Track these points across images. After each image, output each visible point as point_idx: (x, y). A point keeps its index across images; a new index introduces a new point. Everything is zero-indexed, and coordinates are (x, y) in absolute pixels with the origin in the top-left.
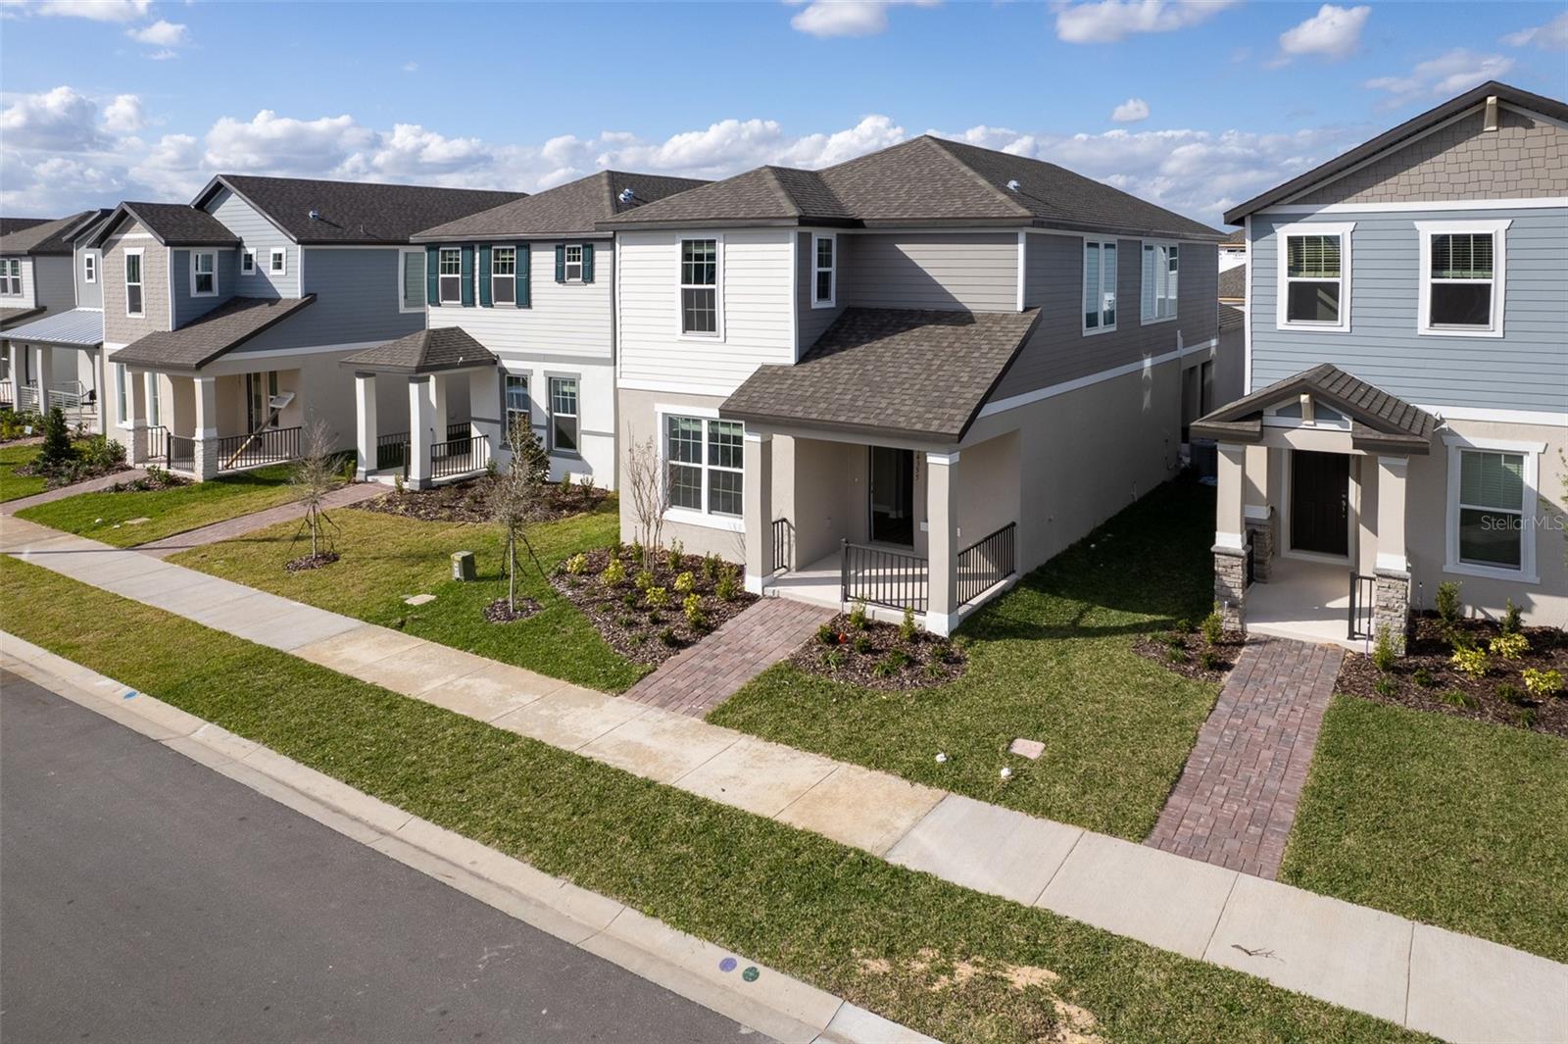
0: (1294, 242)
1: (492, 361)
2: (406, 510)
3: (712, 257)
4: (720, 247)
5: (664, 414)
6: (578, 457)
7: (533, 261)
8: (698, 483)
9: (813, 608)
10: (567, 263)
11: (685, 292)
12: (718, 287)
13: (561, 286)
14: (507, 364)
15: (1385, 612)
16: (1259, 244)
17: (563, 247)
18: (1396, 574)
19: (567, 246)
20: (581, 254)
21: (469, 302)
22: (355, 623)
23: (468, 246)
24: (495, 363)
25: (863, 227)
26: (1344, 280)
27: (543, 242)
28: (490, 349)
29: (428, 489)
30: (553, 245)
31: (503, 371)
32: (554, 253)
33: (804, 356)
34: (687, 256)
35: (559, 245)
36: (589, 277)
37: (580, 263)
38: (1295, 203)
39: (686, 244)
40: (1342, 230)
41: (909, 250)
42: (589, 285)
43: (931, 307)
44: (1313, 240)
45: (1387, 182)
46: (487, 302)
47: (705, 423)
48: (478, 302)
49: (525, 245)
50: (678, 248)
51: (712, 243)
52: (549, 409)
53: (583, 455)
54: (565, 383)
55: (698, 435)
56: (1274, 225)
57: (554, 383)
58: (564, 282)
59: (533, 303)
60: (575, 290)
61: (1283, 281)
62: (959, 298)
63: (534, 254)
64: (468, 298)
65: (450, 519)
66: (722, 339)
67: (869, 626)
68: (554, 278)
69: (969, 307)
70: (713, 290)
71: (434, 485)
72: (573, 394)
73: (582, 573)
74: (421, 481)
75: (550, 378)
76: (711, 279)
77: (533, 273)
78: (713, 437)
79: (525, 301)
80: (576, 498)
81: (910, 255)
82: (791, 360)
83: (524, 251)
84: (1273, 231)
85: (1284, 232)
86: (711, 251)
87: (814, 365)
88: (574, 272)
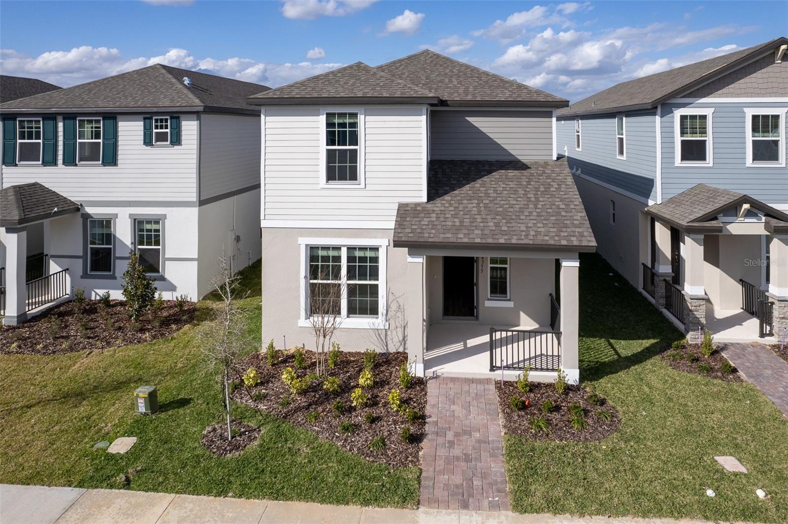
0: (683, 118)
1: (77, 209)
3: (354, 125)
4: (361, 119)
5: (307, 245)
6: (163, 279)
7: (120, 129)
8: (338, 295)
10: (155, 131)
11: (330, 153)
12: (360, 148)
13: (149, 148)
14: (89, 210)
16: (665, 119)
17: (151, 118)
19: (154, 118)
20: (169, 124)
21: (51, 163)
23: (50, 117)
24: (78, 210)
25: (447, 105)
26: (709, 139)
27: (130, 114)
28: (73, 199)
29: (24, 322)
30: (142, 117)
31: (86, 216)
32: (142, 123)
34: (329, 125)
35: (147, 117)
36: (176, 140)
37: (168, 130)
38: (683, 97)
39: (328, 115)
40: (708, 112)
41: (477, 122)
42: (176, 147)
43: (493, 158)
44: (693, 117)
45: (729, 86)
46: (70, 161)
47: (344, 250)
48: (60, 162)
49: (112, 117)
50: (322, 119)
51: (354, 115)
52: (134, 243)
53: (166, 276)
54: (149, 222)
55: (338, 259)
56: (673, 109)
57: (138, 223)
58: (153, 145)
59: (119, 162)
60: (163, 152)
61: (678, 139)
62: (513, 152)
63: (121, 124)
64: (49, 158)
65: (71, 349)
66: (363, 186)
68: (142, 142)
69: (519, 158)
70: (356, 150)
71: (29, 317)
72: (158, 231)
74: (18, 317)
75: (135, 220)
76: (354, 141)
77: (120, 138)
78: (350, 259)
79: (111, 159)
80: (171, 312)
81: (477, 125)
82: (425, 199)
83: (110, 122)
84: (672, 113)
85: (678, 113)
86: (352, 121)
87: (442, 202)
88: (162, 137)
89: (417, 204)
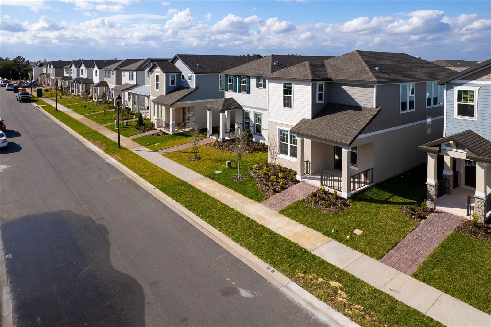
0: (460, 92)
1: (241, 107)
2: (218, 147)
3: (291, 88)
4: (293, 85)
5: (279, 129)
6: (261, 136)
7: (251, 81)
8: (287, 148)
9: (313, 186)
10: (259, 83)
11: (284, 97)
12: (292, 96)
13: (258, 89)
14: (244, 109)
15: (478, 209)
16: (449, 91)
17: (258, 78)
18: (481, 198)
19: (259, 78)
20: (263, 81)
21: (235, 91)
22: (203, 176)
23: (235, 76)
24: (241, 108)
25: (332, 80)
26: (475, 104)
27: (254, 77)
28: (240, 104)
29: (224, 141)
30: (256, 77)
31: (243, 110)
32: (256, 80)
33: (314, 117)
34: (285, 87)
35: (257, 78)
36: (265, 87)
37: (263, 83)
38: (460, 79)
39: (284, 84)
40: (476, 89)
41: (345, 88)
42: (265, 89)
43: (350, 104)
44: (466, 91)
45: (490, 74)
46: (239, 92)
47: (289, 132)
48: (237, 91)
49: (249, 77)
50: (282, 84)
51: (291, 84)
52: (255, 122)
53: (263, 135)
54: (259, 115)
55: (287, 135)
56: (453, 86)
57: (256, 115)
59: (251, 93)
60: (261, 90)
61: (456, 103)
62: (359, 103)
63: (251, 80)
64: (235, 90)
65: (228, 150)
66: (293, 110)
67: (326, 193)
68: (256, 86)
69: (361, 105)
70: (291, 97)
71: (226, 140)
72: (261, 118)
73: (257, 169)
74: (222, 139)
75: (255, 114)
76: (290, 94)
77: (251, 85)
78: (291, 136)
79: (249, 92)
80: (260, 147)
81: (345, 89)
82: (310, 118)
83: (248, 79)
84: (453, 88)
85: (457, 89)
86: (290, 86)
87: (316, 119)
88: (261, 85)
89: (308, 119)
